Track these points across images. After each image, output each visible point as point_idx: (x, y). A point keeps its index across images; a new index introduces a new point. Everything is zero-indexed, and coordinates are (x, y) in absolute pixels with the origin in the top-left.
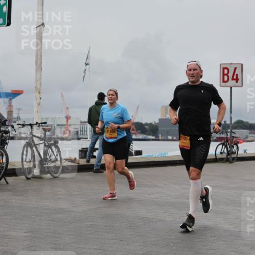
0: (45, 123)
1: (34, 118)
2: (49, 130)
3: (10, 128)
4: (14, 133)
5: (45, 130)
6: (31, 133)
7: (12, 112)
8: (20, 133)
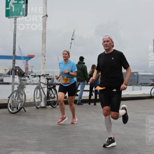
0: (48, 75)
1: (41, 72)
2: (50, 79)
3: (27, 78)
4: (29, 81)
5: (48, 79)
6: (40, 81)
7: (28, 68)
8: (33, 81)
